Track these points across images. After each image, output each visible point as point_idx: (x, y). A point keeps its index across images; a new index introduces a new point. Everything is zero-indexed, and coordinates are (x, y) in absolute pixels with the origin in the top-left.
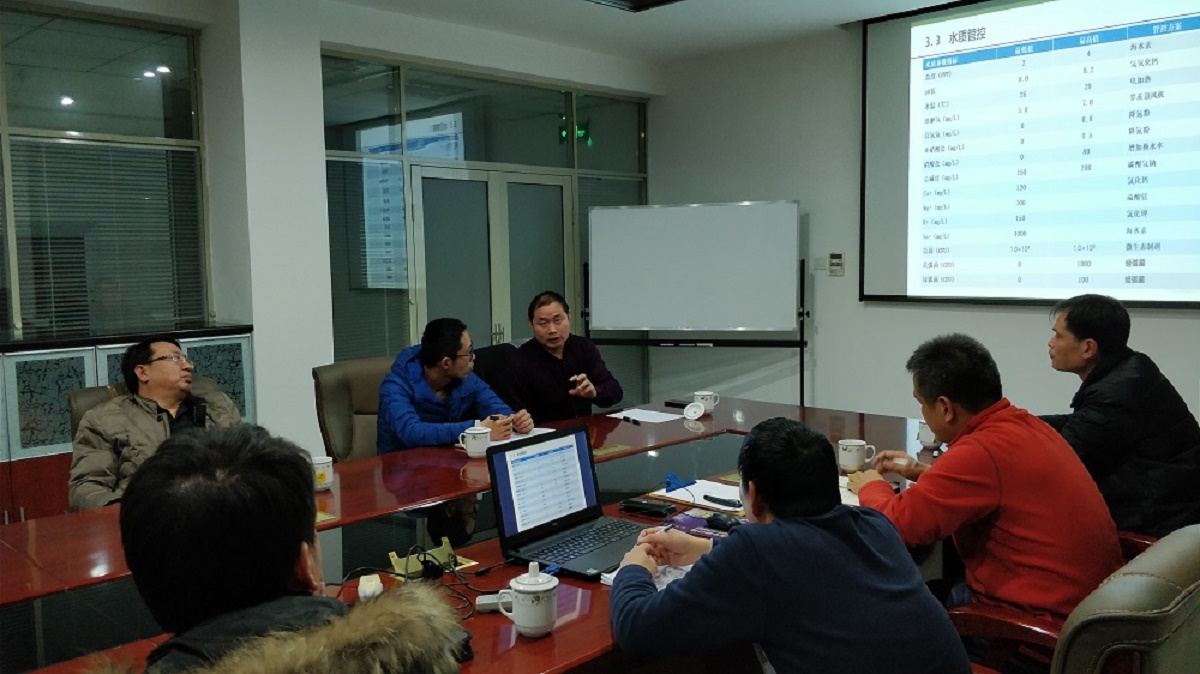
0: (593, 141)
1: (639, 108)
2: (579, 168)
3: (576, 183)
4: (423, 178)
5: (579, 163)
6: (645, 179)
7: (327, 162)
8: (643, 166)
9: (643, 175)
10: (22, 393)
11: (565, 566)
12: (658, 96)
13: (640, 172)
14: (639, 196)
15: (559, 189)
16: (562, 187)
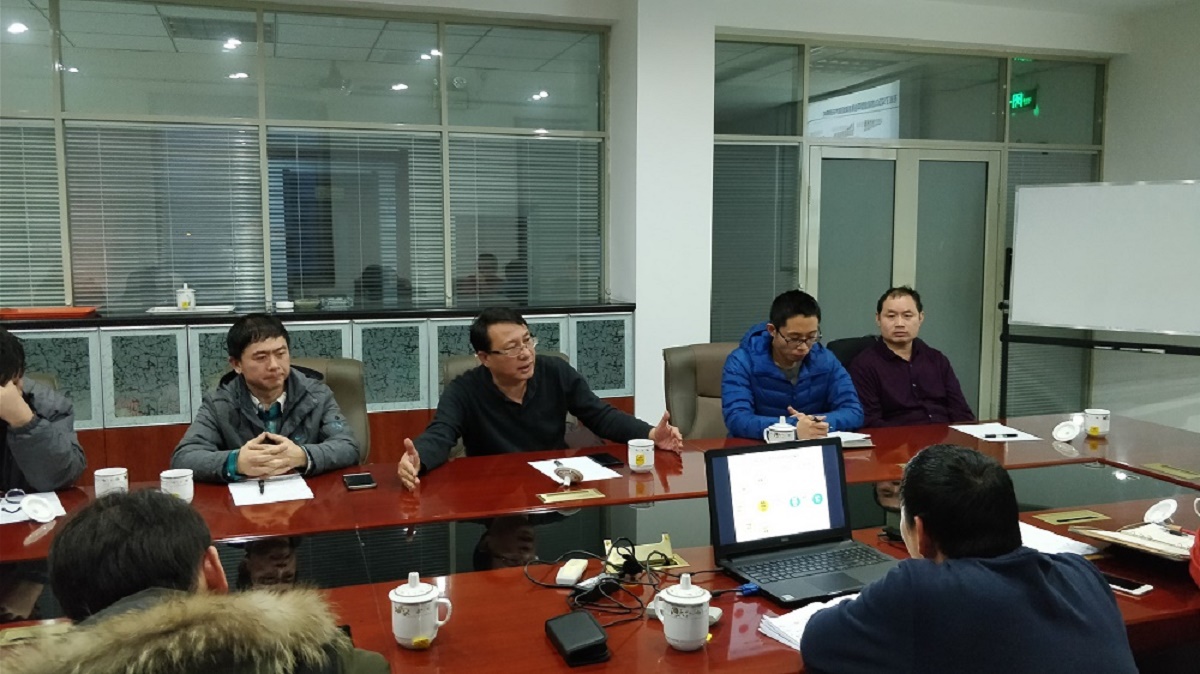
0: (1040, 111)
1: (1097, 70)
2: (1011, 141)
3: (1006, 157)
4: (823, 159)
5: (1010, 137)
6: (1100, 152)
7: (715, 146)
8: (1098, 137)
9: (1098, 147)
10: (442, 352)
11: (764, 587)
12: (1120, 56)
13: (1094, 144)
14: (1092, 171)
15: (984, 165)
16: (987, 163)
